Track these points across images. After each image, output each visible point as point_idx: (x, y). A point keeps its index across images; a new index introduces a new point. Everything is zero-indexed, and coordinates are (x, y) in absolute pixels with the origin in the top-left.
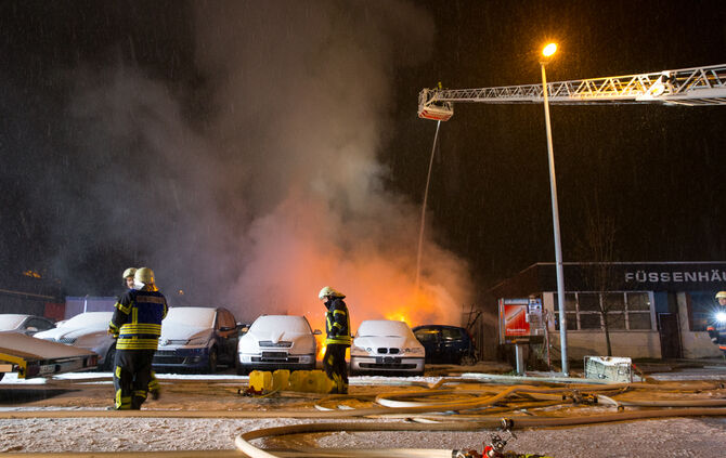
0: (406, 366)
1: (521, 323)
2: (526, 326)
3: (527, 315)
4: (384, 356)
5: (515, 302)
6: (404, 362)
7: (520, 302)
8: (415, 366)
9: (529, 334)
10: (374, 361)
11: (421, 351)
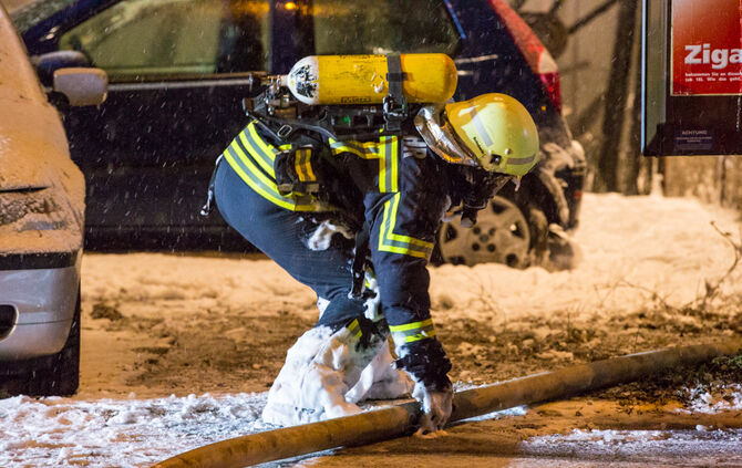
11: (56, 208)
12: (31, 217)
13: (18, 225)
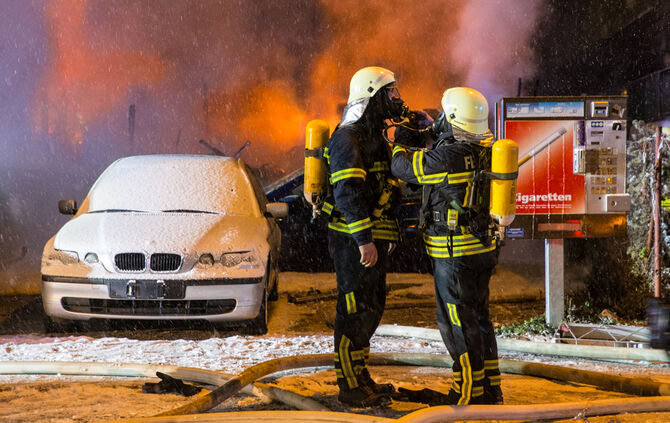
0: (200, 306)
1: (557, 175)
2: (575, 185)
3: (577, 150)
4: (132, 276)
5: (541, 111)
6: (192, 293)
7: (558, 109)
8: (230, 305)
9: (582, 210)
10: (103, 293)
11: (254, 260)
12: (244, 263)
13: (238, 266)
